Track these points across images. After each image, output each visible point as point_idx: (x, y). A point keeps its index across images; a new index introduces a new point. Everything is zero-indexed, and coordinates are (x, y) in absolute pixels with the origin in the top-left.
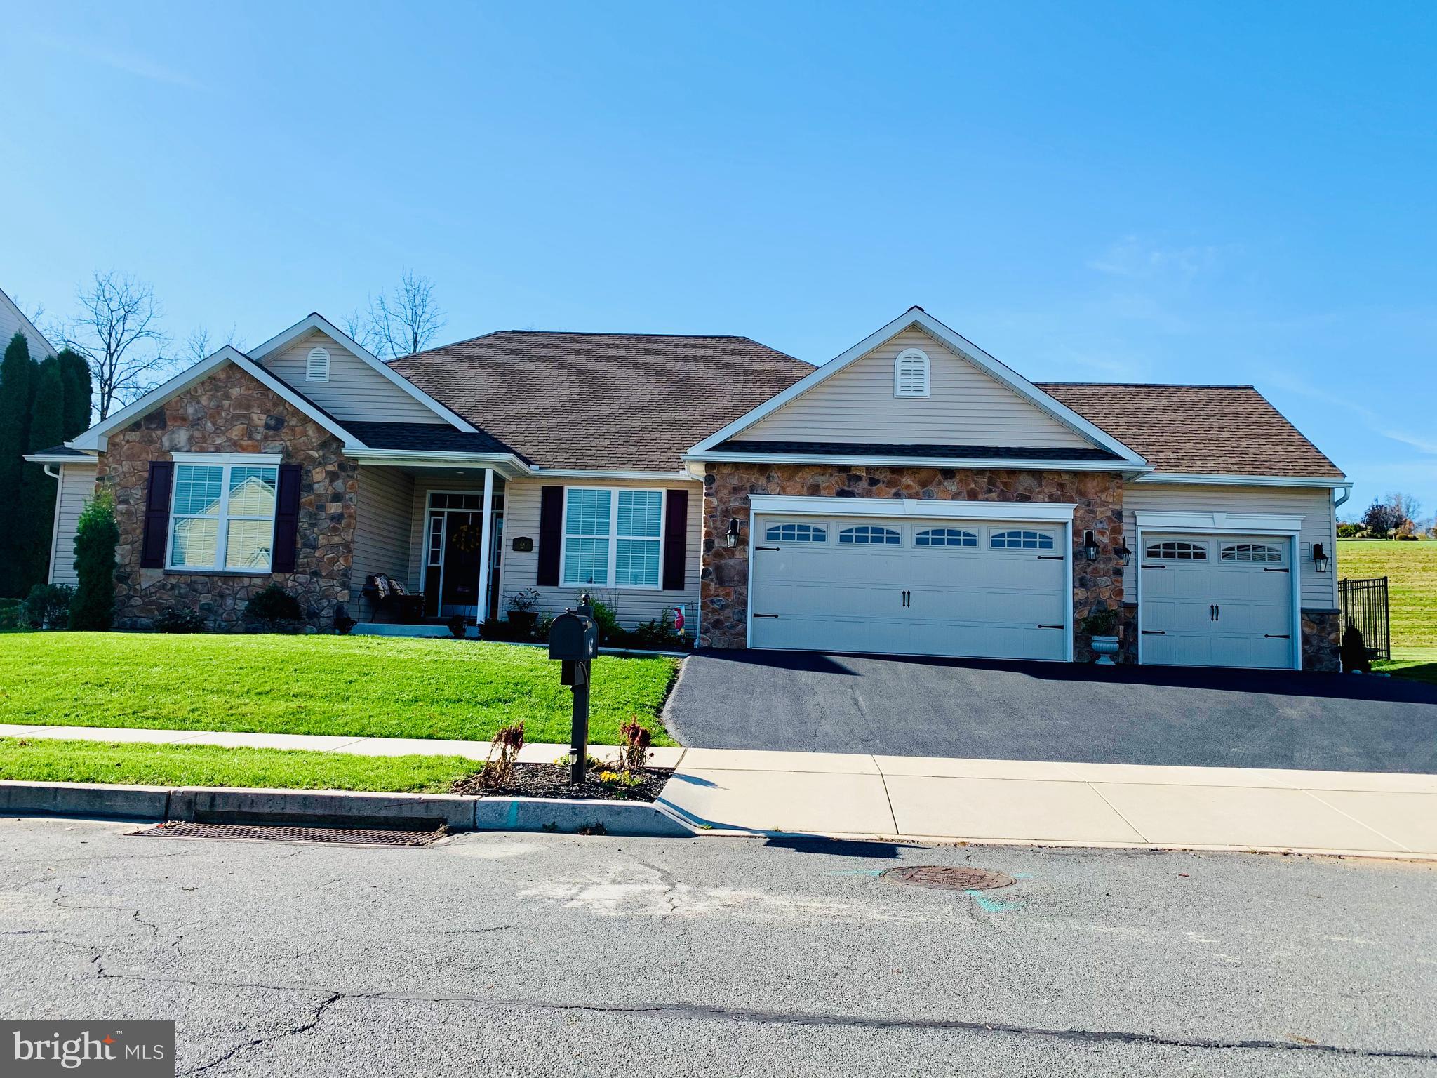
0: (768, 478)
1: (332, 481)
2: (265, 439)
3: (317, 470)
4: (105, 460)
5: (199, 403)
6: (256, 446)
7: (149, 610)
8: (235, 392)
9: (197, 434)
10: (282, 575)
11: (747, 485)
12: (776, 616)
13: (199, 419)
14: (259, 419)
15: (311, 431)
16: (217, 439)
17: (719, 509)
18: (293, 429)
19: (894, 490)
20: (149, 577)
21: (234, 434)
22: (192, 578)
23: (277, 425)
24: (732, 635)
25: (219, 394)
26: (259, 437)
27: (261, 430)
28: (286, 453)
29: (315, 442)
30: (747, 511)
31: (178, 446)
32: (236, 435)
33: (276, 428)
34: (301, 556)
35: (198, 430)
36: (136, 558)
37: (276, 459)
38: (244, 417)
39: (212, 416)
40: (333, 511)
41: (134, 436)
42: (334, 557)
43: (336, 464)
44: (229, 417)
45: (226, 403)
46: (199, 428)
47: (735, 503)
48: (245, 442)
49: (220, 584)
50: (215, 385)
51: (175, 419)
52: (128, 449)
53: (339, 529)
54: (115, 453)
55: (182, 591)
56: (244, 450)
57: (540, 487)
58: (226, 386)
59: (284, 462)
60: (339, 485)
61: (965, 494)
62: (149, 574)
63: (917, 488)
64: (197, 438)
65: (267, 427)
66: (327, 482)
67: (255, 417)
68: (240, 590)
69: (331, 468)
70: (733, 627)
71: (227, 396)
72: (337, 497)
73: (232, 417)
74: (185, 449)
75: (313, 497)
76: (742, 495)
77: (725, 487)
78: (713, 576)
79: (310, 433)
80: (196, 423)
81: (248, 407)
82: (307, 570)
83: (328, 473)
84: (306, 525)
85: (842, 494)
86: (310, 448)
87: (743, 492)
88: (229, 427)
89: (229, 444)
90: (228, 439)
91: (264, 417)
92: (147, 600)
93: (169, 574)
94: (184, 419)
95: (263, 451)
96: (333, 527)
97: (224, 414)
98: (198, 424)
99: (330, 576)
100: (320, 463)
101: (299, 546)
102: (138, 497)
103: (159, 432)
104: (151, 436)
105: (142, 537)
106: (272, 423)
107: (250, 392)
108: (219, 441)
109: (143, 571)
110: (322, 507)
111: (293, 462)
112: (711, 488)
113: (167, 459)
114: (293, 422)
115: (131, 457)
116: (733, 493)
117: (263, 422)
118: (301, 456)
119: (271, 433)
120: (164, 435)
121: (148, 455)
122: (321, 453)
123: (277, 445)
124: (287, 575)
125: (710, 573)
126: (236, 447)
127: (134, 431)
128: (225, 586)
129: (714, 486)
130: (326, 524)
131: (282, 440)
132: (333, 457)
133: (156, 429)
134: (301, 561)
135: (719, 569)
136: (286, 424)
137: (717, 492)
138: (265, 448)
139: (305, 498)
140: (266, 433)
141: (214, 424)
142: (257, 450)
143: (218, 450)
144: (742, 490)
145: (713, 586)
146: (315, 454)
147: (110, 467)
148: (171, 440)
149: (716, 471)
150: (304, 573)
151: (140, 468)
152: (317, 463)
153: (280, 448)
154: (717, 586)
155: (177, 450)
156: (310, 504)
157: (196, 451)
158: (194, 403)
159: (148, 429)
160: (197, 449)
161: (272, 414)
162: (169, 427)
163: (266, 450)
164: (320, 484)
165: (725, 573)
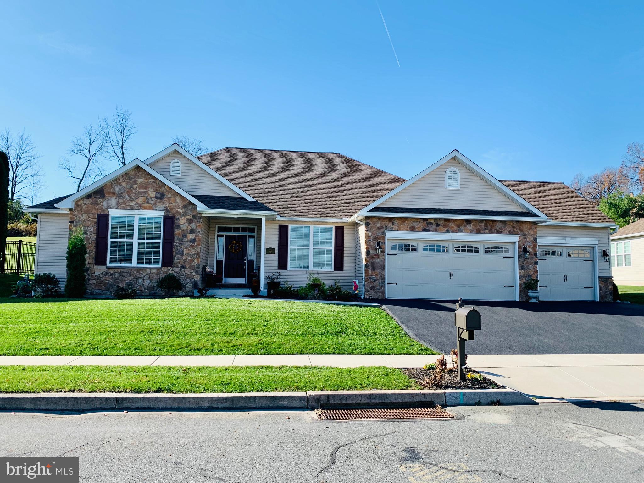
0: (393, 223)
1: (190, 223)
2: (156, 203)
3: (182, 218)
4: (74, 213)
5: (121, 185)
6: (151, 207)
7: (99, 286)
8: (139, 181)
9: (121, 201)
10: (166, 268)
11: (384, 227)
12: (396, 284)
13: (121, 193)
14: (152, 194)
16: (131, 203)
17: (372, 237)
18: (169, 199)
19: (446, 229)
20: (99, 270)
21: (140, 200)
22: (121, 270)
23: (161, 197)
24: (379, 292)
25: (131, 181)
26: (152, 202)
27: (153, 199)
28: (166, 210)
29: (181, 205)
30: (384, 238)
31: (111, 206)
33: (161, 198)
34: (176, 259)
35: (121, 198)
36: (92, 260)
37: (161, 213)
38: (144, 193)
39: (128, 192)
40: (191, 238)
41: (88, 201)
42: (192, 259)
43: (191, 216)
44: (137, 193)
45: (135, 186)
47: (379, 234)
48: (146, 205)
49: (135, 272)
50: (129, 177)
51: (109, 193)
52: (86, 208)
53: (194, 246)
54: (79, 209)
55: (116, 276)
56: (145, 208)
57: (277, 225)
58: (135, 178)
59: (165, 214)
60: (193, 225)
61: (475, 230)
62: (99, 268)
63: (456, 228)
64: (121, 203)
65: (156, 198)
66: (187, 224)
67: (150, 193)
68: (145, 276)
69: (189, 217)
70: (379, 289)
71: (135, 182)
72: (192, 231)
73: (138, 193)
74: (115, 208)
75: (180, 231)
76: (382, 231)
77: (374, 227)
78: (370, 267)
79: (178, 200)
80: (120, 196)
81: (146, 188)
82: (179, 265)
84: (177, 244)
85: (424, 230)
86: (178, 208)
87: (383, 229)
88: (137, 197)
89: (137, 205)
90: (137, 203)
91: (155, 193)
92: (98, 281)
93: (109, 268)
94: (114, 193)
95: (155, 209)
96: (191, 245)
97: (134, 191)
98: (121, 196)
99: (190, 268)
100: (183, 215)
101: (174, 254)
102: (92, 231)
103: (101, 200)
104: (97, 201)
105: (94, 250)
106: (159, 196)
107: (147, 181)
108: (132, 204)
109: (96, 267)
110: (185, 236)
111: (170, 214)
112: (368, 228)
113: (106, 212)
114: (169, 195)
115: (87, 211)
116: (378, 230)
117: (154, 195)
118: (174, 211)
119: (159, 200)
120: (104, 201)
121: (96, 210)
122: (184, 210)
123: (162, 206)
124: (169, 268)
125: (369, 266)
126: (141, 207)
127: (89, 199)
128: (137, 273)
129: (370, 227)
130: (188, 244)
131: (164, 204)
132: (189, 212)
133: (99, 198)
134: (176, 261)
135: (373, 263)
136: (166, 196)
137: (371, 229)
138: (156, 208)
139: (177, 231)
140: (156, 201)
141: (129, 196)
142: (151, 208)
143: (132, 208)
144: (382, 229)
145: (370, 271)
146: (181, 211)
147: (76, 216)
148: (108, 203)
149: (370, 220)
150: (177, 267)
151: (92, 217)
152: (182, 215)
153: (163, 208)
154: (372, 271)
155: (111, 208)
156: (179, 234)
157: (121, 209)
158: (119, 186)
159: (95, 198)
160: (121, 208)
161: (158, 191)
162: (106, 197)
163: (156, 209)
164: (184, 225)
165: (375, 265)
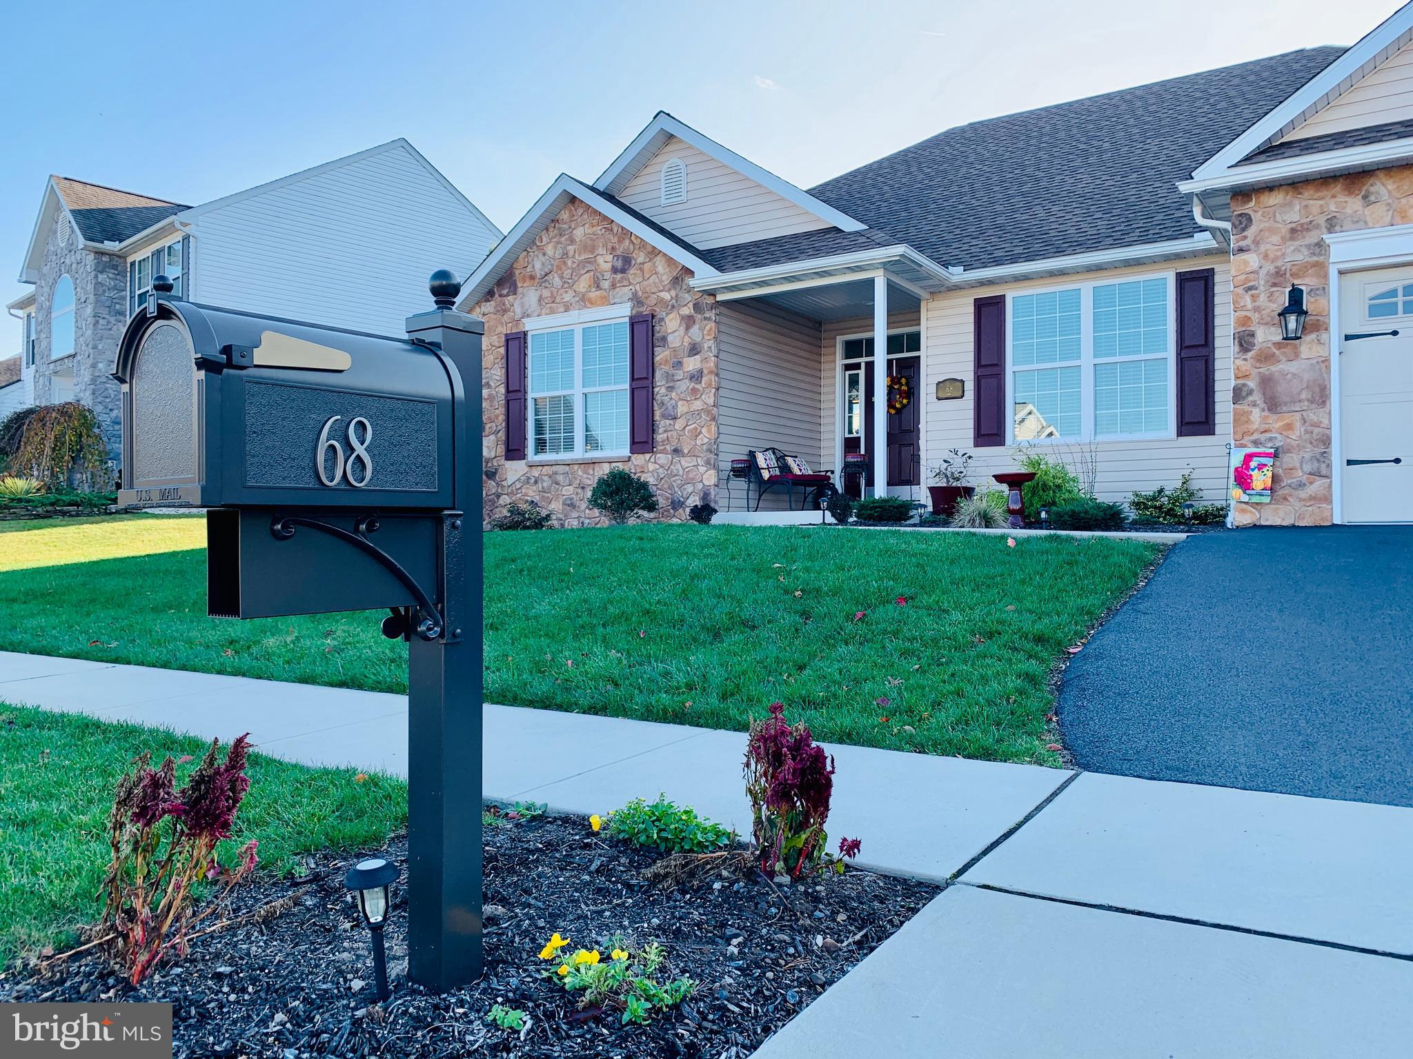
0: (1362, 192)
1: (688, 328)
2: (613, 286)
3: (671, 316)
5: (545, 254)
6: (605, 297)
8: (579, 233)
9: (546, 293)
10: (641, 456)
11: (1322, 220)
12: (1397, 460)
13: (546, 274)
14: (605, 262)
15: (661, 266)
16: (565, 295)
17: (1263, 272)
18: (641, 268)
20: (514, 471)
21: (581, 286)
22: (555, 468)
23: (624, 265)
24: (1301, 500)
25: (563, 239)
26: (606, 285)
27: (608, 275)
28: (637, 300)
30: (1320, 268)
31: (529, 311)
32: (584, 287)
33: (623, 271)
34: (660, 431)
35: (546, 287)
36: (501, 449)
37: (625, 311)
38: (589, 262)
39: (559, 268)
40: (691, 368)
41: (490, 307)
43: (691, 305)
44: (575, 266)
45: (571, 248)
46: (547, 284)
47: (1296, 254)
48: (594, 294)
49: (580, 473)
50: (559, 229)
51: (524, 278)
53: (699, 390)
55: (545, 484)
56: (592, 303)
57: (971, 299)
58: (570, 228)
59: (634, 312)
60: (695, 330)
62: (513, 467)
64: (546, 298)
65: (615, 270)
66: (682, 329)
67: (600, 260)
69: (685, 311)
70: (1301, 485)
71: (572, 241)
72: (694, 350)
73: (578, 265)
74: (536, 313)
75: (667, 353)
76: (1312, 238)
77: (1272, 231)
78: (1257, 397)
80: (543, 281)
81: (593, 249)
82: (668, 447)
83: (683, 318)
84: (663, 390)
86: (661, 288)
87: (1315, 232)
88: (576, 278)
89: (577, 299)
90: (576, 294)
91: (610, 258)
92: (514, 498)
93: (531, 466)
94: (532, 278)
95: (612, 302)
96: (693, 389)
97: (569, 262)
98: (546, 281)
99: (692, 454)
100: (673, 307)
101: (657, 417)
102: (498, 378)
103: (511, 298)
104: (504, 304)
105: (504, 425)
107: (594, 229)
108: (568, 296)
109: (509, 464)
110: (679, 365)
111: (645, 310)
112: (1245, 237)
113: (521, 329)
114: (641, 258)
115: (489, 332)
116: (1292, 239)
117: (610, 265)
118: (652, 300)
119: (619, 276)
120: (515, 299)
121: (503, 327)
122: (673, 293)
123: (626, 291)
124: (648, 456)
125: (1251, 392)
126: (584, 301)
127: (489, 300)
128: (585, 476)
129: (1251, 232)
130: (685, 385)
131: (630, 284)
132: (686, 295)
133: (507, 295)
134: (659, 437)
135: (1266, 382)
136: (633, 262)
137: (1256, 242)
138: (614, 298)
139: (661, 355)
140: (614, 278)
141: (562, 278)
142: (606, 301)
143: (567, 308)
144: (1308, 230)
145: (1256, 415)
146: (666, 296)
148: (522, 305)
149: (1252, 204)
150: (664, 452)
151: (497, 344)
152: (670, 307)
153: (630, 296)
154: (1266, 413)
155: (528, 316)
156: (666, 361)
157: (546, 314)
158: (541, 256)
159: (500, 296)
160: (548, 312)
161: (618, 253)
162: (520, 290)
163: (615, 301)
164: (676, 334)
165: (1282, 389)
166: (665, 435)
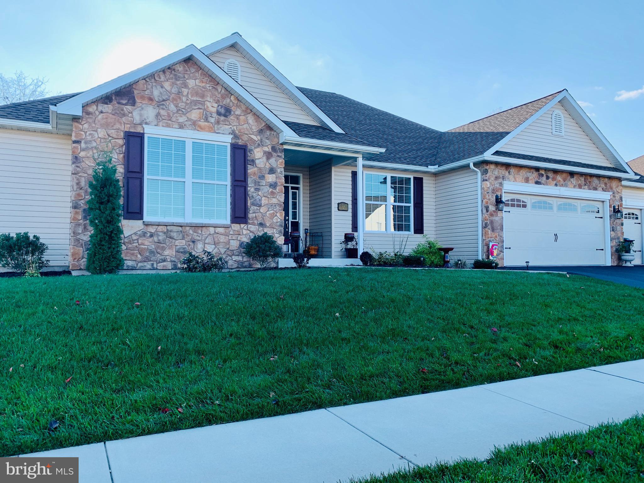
0: (509, 172)
1: (268, 159)
2: (218, 122)
3: (258, 150)
4: (81, 126)
5: (162, 87)
6: (212, 128)
8: (191, 83)
9: (163, 112)
10: (238, 225)
11: (501, 176)
12: (510, 248)
13: (164, 100)
14: (212, 107)
15: (251, 120)
16: (179, 118)
17: (490, 188)
18: (238, 117)
19: (555, 182)
20: (131, 227)
21: (193, 116)
22: (168, 227)
23: (225, 113)
25: (178, 82)
26: (212, 120)
27: (215, 115)
28: (234, 134)
29: (255, 129)
30: (501, 190)
31: (148, 121)
32: (195, 117)
33: (225, 116)
34: (251, 212)
35: (163, 109)
37: (228, 139)
38: (200, 103)
39: (174, 100)
40: (270, 180)
41: (108, 108)
42: (273, 213)
43: (270, 147)
44: (188, 102)
45: (185, 91)
46: (164, 107)
47: (497, 185)
48: (202, 123)
50: (175, 75)
51: (143, 98)
52: (103, 119)
53: (276, 193)
54: (90, 120)
55: (160, 238)
56: (202, 129)
58: (184, 77)
59: (233, 141)
60: (272, 161)
61: (577, 186)
62: (130, 224)
64: (164, 116)
65: (219, 113)
66: (265, 158)
67: (209, 104)
68: (207, 237)
69: (266, 149)
71: (186, 86)
72: (272, 171)
73: (191, 102)
74: (154, 124)
75: (255, 169)
76: (500, 181)
77: (492, 176)
78: (489, 227)
79: (250, 122)
80: (161, 104)
81: (203, 96)
82: (256, 222)
83: (265, 152)
84: (252, 190)
86: (251, 133)
88: (189, 110)
89: (190, 123)
90: (189, 120)
91: (216, 105)
92: (130, 246)
93: (147, 225)
94: (151, 99)
95: (217, 132)
96: (272, 192)
97: (184, 99)
98: (163, 105)
99: (272, 226)
100: (259, 145)
101: (249, 204)
102: (116, 160)
103: (129, 107)
104: (123, 110)
106: (223, 111)
107: (204, 84)
108: (182, 119)
109: (125, 222)
110: (262, 177)
111: (240, 142)
113: (139, 130)
114: (238, 112)
115: (106, 125)
116: (496, 180)
117: (215, 109)
118: (245, 138)
119: (222, 118)
120: (134, 110)
121: (121, 125)
122: (259, 138)
123: (227, 128)
124: (242, 225)
125: (488, 225)
126: (195, 126)
127: (107, 104)
129: (487, 175)
130: (267, 189)
131: (230, 124)
132: (267, 141)
133: (126, 104)
134: (250, 215)
135: (492, 222)
136: (232, 113)
137: (489, 179)
138: (218, 129)
139: (251, 170)
140: (219, 118)
141: (176, 106)
142: (212, 130)
143: (181, 127)
144: (499, 178)
145: (490, 232)
146: (255, 138)
147: (86, 133)
148: (141, 115)
149: (488, 167)
150: (253, 224)
151: (115, 136)
152: (257, 145)
153: (230, 131)
155: (147, 123)
156: (255, 174)
157: (163, 126)
158: (159, 87)
159: (119, 103)
161: (221, 104)
162: (138, 104)
163: (219, 131)
164: (260, 160)
165: (495, 225)
166: (254, 215)
